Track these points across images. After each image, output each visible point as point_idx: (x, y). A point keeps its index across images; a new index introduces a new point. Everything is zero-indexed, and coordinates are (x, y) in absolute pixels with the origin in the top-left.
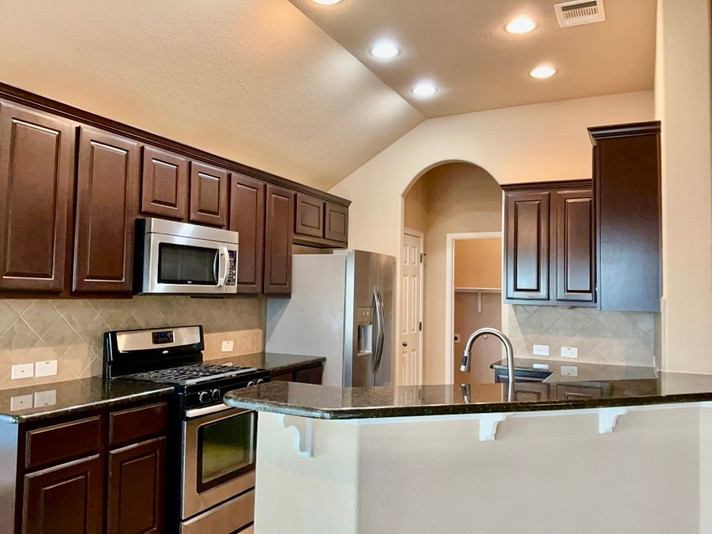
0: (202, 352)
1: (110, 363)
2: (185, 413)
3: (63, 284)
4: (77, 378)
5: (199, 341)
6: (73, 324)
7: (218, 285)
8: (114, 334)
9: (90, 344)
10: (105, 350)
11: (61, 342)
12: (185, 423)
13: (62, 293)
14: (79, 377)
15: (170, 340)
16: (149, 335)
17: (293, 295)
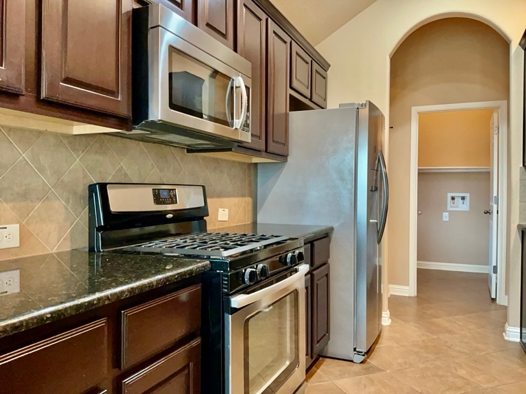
0: (205, 218)
1: (100, 229)
2: (229, 302)
3: (23, 82)
4: (50, 252)
5: (203, 205)
6: (42, 170)
7: (234, 128)
8: (103, 187)
9: (67, 201)
10: (91, 210)
11: (25, 196)
12: (230, 316)
13: (21, 98)
14: (54, 251)
15: (173, 200)
16: (148, 192)
17: (289, 158)
